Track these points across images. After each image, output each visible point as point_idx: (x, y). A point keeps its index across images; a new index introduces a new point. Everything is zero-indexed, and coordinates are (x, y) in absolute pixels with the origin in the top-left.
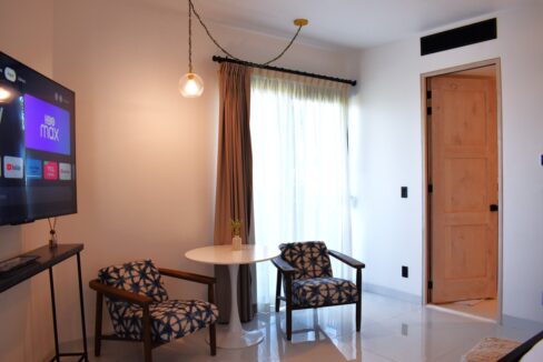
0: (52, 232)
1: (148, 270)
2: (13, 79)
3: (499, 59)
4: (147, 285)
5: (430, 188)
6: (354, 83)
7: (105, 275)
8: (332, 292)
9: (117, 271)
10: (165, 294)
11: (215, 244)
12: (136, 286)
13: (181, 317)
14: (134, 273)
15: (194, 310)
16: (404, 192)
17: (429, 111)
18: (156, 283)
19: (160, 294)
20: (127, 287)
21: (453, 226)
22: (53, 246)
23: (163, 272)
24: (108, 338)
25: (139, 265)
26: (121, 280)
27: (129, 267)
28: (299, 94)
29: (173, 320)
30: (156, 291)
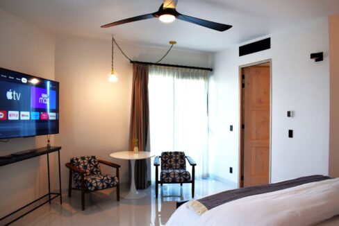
0: (49, 141)
1: (93, 160)
2: (26, 82)
3: (271, 59)
4: (91, 167)
5: (243, 127)
6: (211, 70)
7: (72, 161)
8: (176, 176)
9: (77, 159)
10: (100, 171)
11: (129, 150)
12: (85, 167)
13: (98, 180)
14: (85, 161)
15: (105, 178)
16: (231, 128)
17: (243, 86)
18: (96, 166)
19: (97, 171)
20: (81, 166)
21: (256, 147)
22: (49, 147)
23: (100, 162)
24: (74, 189)
25: (88, 158)
26: (79, 164)
27: (83, 158)
28: (178, 77)
29: (94, 181)
30: (95, 170)
